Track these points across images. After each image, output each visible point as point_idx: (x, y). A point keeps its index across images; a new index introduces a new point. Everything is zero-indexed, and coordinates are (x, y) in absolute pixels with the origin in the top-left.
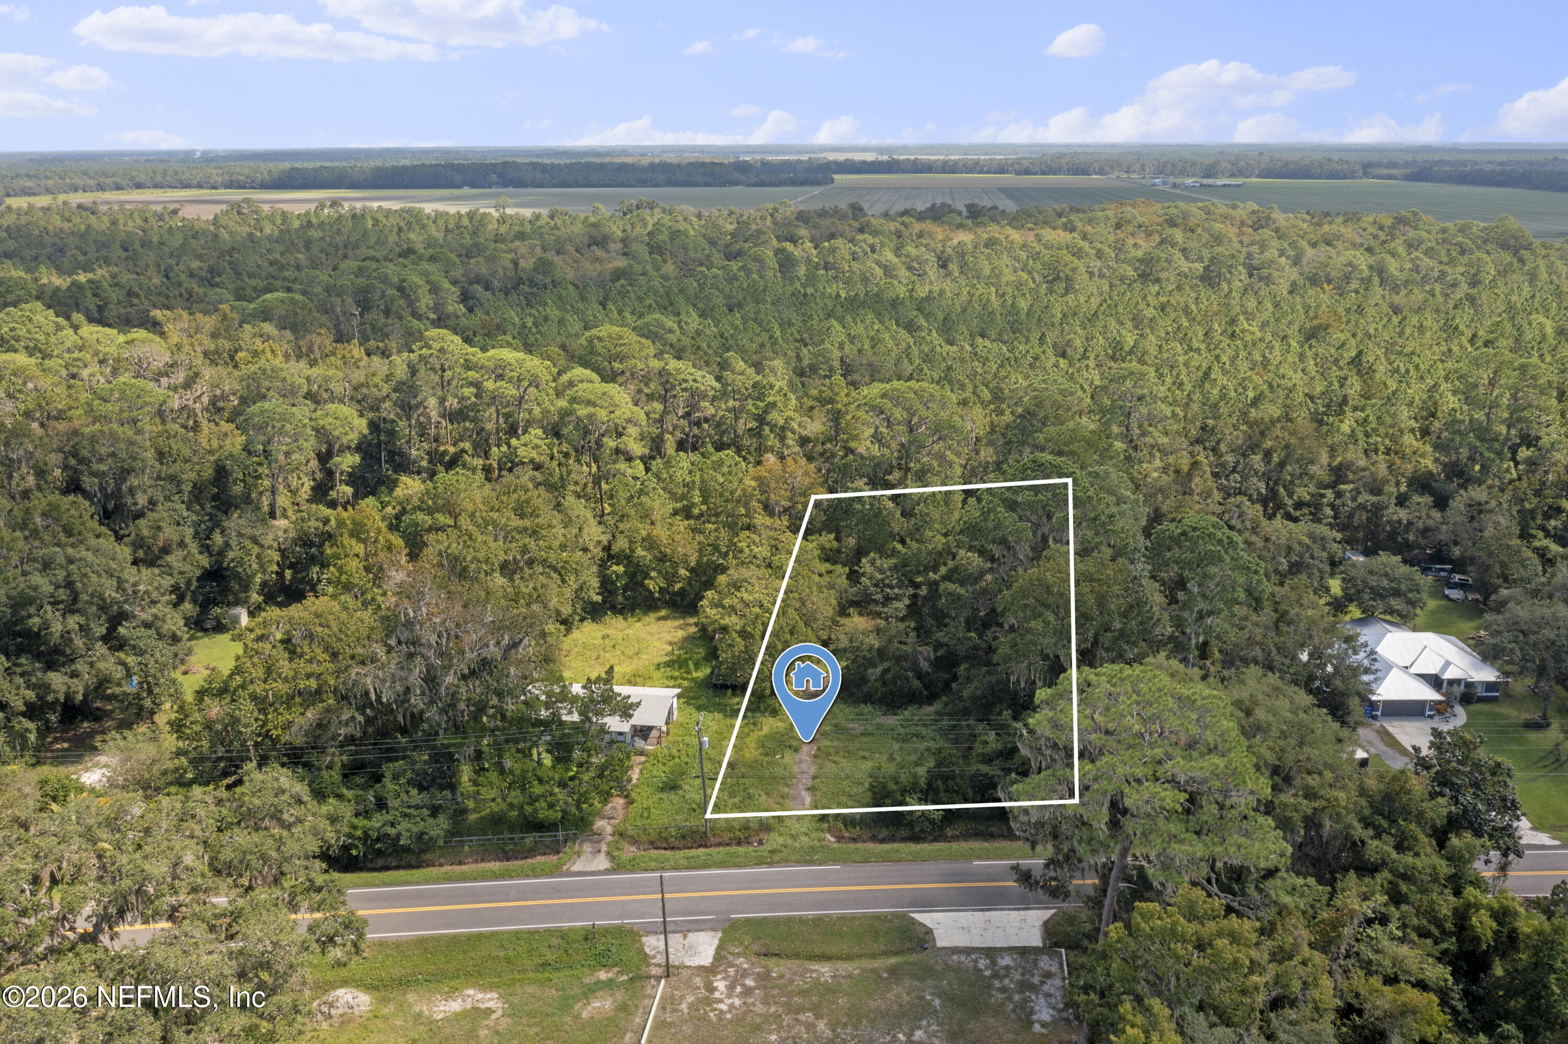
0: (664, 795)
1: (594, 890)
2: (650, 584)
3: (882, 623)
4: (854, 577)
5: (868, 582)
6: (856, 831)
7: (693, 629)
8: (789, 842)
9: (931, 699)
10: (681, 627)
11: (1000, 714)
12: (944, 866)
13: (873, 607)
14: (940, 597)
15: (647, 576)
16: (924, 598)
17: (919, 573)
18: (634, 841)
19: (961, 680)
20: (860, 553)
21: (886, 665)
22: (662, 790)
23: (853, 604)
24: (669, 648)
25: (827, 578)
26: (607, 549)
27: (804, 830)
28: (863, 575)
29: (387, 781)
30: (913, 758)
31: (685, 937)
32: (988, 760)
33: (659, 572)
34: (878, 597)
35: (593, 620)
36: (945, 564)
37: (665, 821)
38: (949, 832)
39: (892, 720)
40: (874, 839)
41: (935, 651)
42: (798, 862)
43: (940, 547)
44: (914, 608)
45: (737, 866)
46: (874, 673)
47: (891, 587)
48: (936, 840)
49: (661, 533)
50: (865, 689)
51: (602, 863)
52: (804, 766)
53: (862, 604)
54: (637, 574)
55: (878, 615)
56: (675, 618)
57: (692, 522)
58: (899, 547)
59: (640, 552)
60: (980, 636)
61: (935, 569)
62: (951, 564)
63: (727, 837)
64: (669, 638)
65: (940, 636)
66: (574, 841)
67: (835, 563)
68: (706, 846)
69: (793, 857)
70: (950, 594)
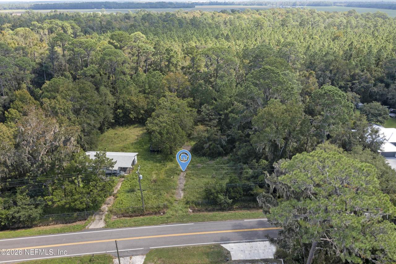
0: (129, 194)
1: (97, 237)
2: (131, 116)
3: (209, 128)
4: (199, 112)
5: (204, 114)
6: (200, 207)
7: (145, 131)
8: (174, 213)
9: (226, 154)
10: (141, 130)
11: (252, 161)
12: (234, 222)
13: (206, 123)
14: (229, 118)
15: (130, 113)
16: (223, 119)
17: (221, 110)
18: (116, 214)
19: (237, 148)
20: (201, 104)
21: (210, 143)
22: (128, 192)
23: (199, 121)
24: (137, 137)
25: (190, 113)
26: (116, 104)
27: (180, 208)
28: (202, 111)
29: (18, 194)
30: (221, 177)
31: (131, 258)
32: (248, 179)
33: (134, 112)
34: (207, 119)
35: (112, 128)
36: (230, 107)
37: (128, 205)
38: (235, 207)
39: (212, 163)
40: (207, 210)
41: (227, 137)
42: (178, 222)
43: (228, 101)
44: (219, 123)
45: (154, 224)
46: (206, 146)
47: (212, 116)
48: (230, 210)
49: (134, 99)
50: (203, 151)
51: (102, 224)
52: (181, 181)
53: (202, 121)
54: (126, 112)
55: (207, 125)
56: (140, 127)
57: (145, 95)
58: (214, 102)
59: (127, 105)
60: (243, 132)
61: (227, 109)
62: (232, 107)
63: (151, 211)
64: (137, 134)
65: (229, 132)
66: (92, 215)
67: (193, 108)
68: (143, 215)
69: (175, 220)
70: (233, 118)
